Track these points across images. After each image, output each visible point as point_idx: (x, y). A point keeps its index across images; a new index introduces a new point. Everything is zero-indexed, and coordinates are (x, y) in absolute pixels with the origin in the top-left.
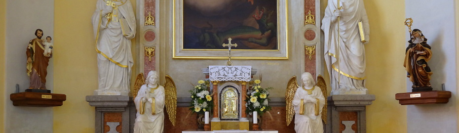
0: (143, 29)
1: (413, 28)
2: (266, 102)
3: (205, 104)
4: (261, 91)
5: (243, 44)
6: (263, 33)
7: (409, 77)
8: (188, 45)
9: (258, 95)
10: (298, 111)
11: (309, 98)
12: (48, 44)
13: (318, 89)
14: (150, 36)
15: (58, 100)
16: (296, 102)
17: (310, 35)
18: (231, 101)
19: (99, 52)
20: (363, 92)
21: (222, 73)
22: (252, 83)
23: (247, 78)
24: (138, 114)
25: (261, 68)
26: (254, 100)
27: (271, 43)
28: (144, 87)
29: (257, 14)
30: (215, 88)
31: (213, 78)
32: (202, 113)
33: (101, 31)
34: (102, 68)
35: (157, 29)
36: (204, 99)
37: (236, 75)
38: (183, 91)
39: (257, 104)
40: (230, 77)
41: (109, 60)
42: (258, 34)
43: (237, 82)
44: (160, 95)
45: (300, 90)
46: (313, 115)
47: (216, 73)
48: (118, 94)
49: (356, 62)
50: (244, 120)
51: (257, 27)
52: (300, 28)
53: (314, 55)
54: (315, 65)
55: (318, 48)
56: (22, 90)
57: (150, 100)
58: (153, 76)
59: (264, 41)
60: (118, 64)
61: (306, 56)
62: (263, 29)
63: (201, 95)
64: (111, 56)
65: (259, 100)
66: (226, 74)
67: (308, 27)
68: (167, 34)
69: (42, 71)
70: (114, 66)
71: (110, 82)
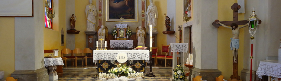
0: (98, 14)
1: (166, 16)
2: (131, 33)
3: (115, 34)
4: (130, 30)
5: (125, 18)
6: (131, 15)
7: (166, 27)
8: (111, 17)
9: (129, 31)
10: (138, 35)
11: (141, 32)
12: (75, 18)
13: (143, 30)
14: (100, 15)
15: (78, 32)
16: (138, 33)
17: (143, 16)
18: (122, 33)
19: (88, 20)
21: (120, 26)
22: (127, 28)
23: (126, 27)
24: (99, 36)
25: (130, 24)
26: (128, 33)
27: (133, 17)
28: (100, 29)
29: (129, 9)
30: (118, 30)
31: (117, 27)
32: (115, 36)
33: (88, 14)
34: (88, 24)
35: (102, 13)
36: (115, 32)
38: (109, 30)
39: (128, 34)
40: (122, 27)
41: (90, 22)
42: (130, 15)
43: (124, 28)
44: (104, 31)
45: (139, 30)
46: (142, 37)
47: (118, 26)
48: (93, 31)
49: (154, 24)
50: (125, 38)
51: (129, 13)
52: (141, 14)
53: (144, 21)
54: (144, 23)
55: (145, 19)
56: (69, 30)
57: (102, 32)
58: (102, 26)
59: (131, 17)
60: (92, 23)
61: (142, 21)
62: (131, 14)
63: (114, 31)
64: (91, 21)
65: (129, 33)
67: (143, 13)
68: (105, 14)
69: (74, 25)
70: (91, 23)
71: (90, 28)
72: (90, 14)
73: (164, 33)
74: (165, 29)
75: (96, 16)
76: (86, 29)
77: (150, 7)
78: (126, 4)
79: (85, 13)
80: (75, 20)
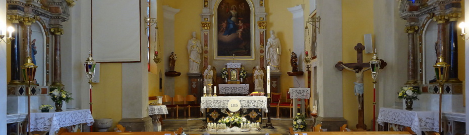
0: (204, 49)
1: (292, 52)
2: (246, 75)
3: (226, 76)
4: (244, 71)
5: (238, 54)
6: (246, 50)
8: (219, 54)
9: (243, 72)
10: (255, 78)
11: (258, 73)
12: (175, 57)
13: (262, 71)
14: (206, 52)
15: (179, 74)
16: (255, 75)
17: (262, 52)
18: (234, 74)
19: (190, 59)
20: (278, 71)
21: (231, 65)
22: (241, 68)
23: (239, 67)
24: (205, 79)
25: (244, 63)
26: (241, 74)
27: (248, 53)
28: (206, 70)
29: (244, 44)
30: (229, 71)
31: (228, 67)
32: (225, 79)
33: (191, 51)
34: (191, 64)
35: (209, 50)
36: (225, 74)
37: (236, 66)
38: (218, 71)
39: (243, 76)
40: (234, 67)
41: (194, 61)
42: (244, 51)
44: (212, 73)
45: (256, 71)
46: (260, 79)
47: (229, 65)
48: (196, 72)
49: (276, 62)
50: (238, 81)
51: (244, 48)
52: (258, 49)
53: (263, 58)
54: (263, 62)
57: (209, 74)
58: (209, 67)
59: (246, 53)
61: (261, 59)
63: (224, 73)
65: (243, 74)
67: (261, 49)
68: (212, 51)
69: (174, 65)
70: (195, 63)
71: (194, 68)
72: (193, 51)
73: (289, 74)
74: (290, 69)
75: (201, 54)
76: (189, 69)
77: (270, 41)
78: (240, 37)
79: (187, 50)
80: (175, 59)
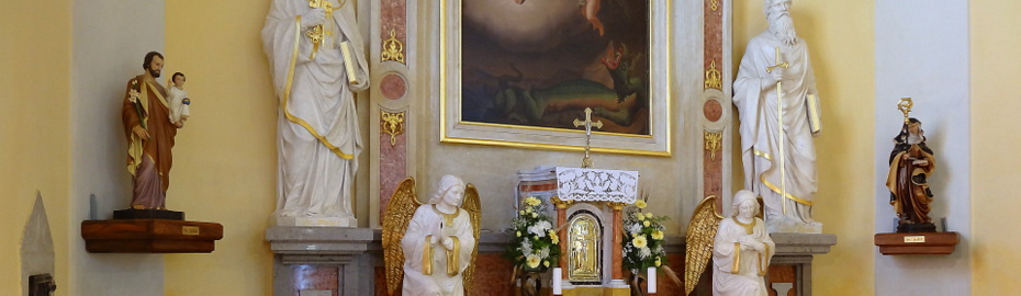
0: (381, 70)
2: (660, 248)
3: (545, 252)
4: (653, 223)
6: (621, 99)
7: (893, 204)
8: (471, 112)
9: (647, 232)
11: (749, 241)
12: (177, 94)
13: (761, 224)
14: (395, 86)
15: (206, 238)
16: (723, 248)
17: (712, 112)
19: (296, 121)
20: (816, 228)
21: (581, 183)
23: (629, 197)
26: (640, 242)
27: (636, 119)
29: (611, 58)
30: (564, 217)
31: (565, 193)
32: (545, 270)
33: (298, 67)
34: (301, 159)
35: (411, 72)
36: (547, 239)
37: (608, 190)
39: (645, 252)
40: (598, 192)
41: (319, 140)
42: (611, 100)
43: (599, 204)
44: (464, 231)
45: (728, 225)
46: (753, 275)
49: (805, 171)
51: (611, 84)
52: (695, 97)
53: (719, 151)
54: (720, 171)
55: (727, 137)
57: (448, 242)
59: (623, 115)
60: (336, 150)
61: (707, 152)
62: (621, 90)
63: (538, 229)
64: (322, 132)
65: (651, 243)
66: (590, 187)
67: (711, 93)
68: (429, 84)
69: (164, 164)
70: (326, 157)
71: (317, 194)
72: (312, 67)
73: (888, 245)
80: (177, 111)
